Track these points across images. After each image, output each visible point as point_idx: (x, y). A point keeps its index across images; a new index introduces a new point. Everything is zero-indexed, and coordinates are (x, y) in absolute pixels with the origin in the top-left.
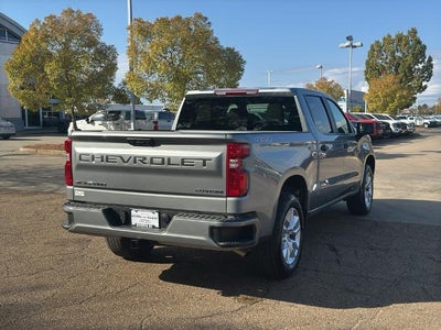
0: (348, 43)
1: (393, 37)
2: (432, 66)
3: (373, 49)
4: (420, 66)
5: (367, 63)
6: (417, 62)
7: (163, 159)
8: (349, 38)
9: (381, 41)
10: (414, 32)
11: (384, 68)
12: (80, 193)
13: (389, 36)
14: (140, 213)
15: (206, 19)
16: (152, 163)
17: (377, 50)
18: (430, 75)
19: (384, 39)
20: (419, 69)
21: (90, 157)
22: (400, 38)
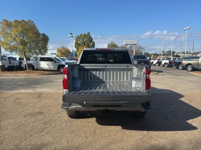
2: (95, 44)
3: (77, 38)
6: (90, 43)
8: (71, 34)
10: (89, 33)
11: (81, 44)
13: (82, 34)
15: (33, 22)
19: (80, 35)
20: (91, 45)
22: (85, 35)
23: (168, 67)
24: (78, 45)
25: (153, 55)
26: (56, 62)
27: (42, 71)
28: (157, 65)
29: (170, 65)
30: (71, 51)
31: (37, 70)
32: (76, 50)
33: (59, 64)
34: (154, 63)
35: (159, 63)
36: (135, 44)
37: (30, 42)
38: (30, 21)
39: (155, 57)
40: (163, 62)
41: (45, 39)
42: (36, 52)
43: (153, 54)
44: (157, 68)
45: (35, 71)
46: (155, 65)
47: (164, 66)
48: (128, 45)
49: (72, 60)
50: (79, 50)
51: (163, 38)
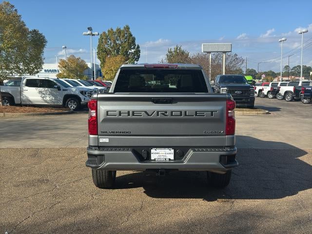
0: (89, 32)
1: (115, 30)
2: (139, 51)
3: (102, 38)
4: (133, 51)
5: (99, 47)
6: (131, 49)
7: (181, 112)
8: (90, 29)
9: (107, 32)
10: (127, 28)
11: (110, 51)
12: (104, 140)
13: (112, 30)
14: (158, 151)
15: (13, 6)
16: (172, 115)
17: (104, 38)
18: (139, 57)
19: (109, 31)
20: (132, 53)
21: (117, 113)
22: (119, 31)
23: (293, 100)
24: (103, 53)
25: (263, 76)
26: (59, 89)
27: (32, 108)
28: (271, 96)
29: (296, 96)
30: (90, 65)
31: (20, 105)
32: (98, 62)
33: (66, 93)
34: (265, 92)
35: (275, 92)
36: (225, 52)
37: (8, 48)
38: (8, 4)
39: (269, 78)
40: (283, 90)
41: (39, 42)
42: (18, 68)
43: (265, 73)
44: (271, 102)
45: (18, 108)
46: (266, 96)
47: (284, 98)
48: (209, 53)
49: (92, 84)
50: (107, 64)
51: (283, 39)
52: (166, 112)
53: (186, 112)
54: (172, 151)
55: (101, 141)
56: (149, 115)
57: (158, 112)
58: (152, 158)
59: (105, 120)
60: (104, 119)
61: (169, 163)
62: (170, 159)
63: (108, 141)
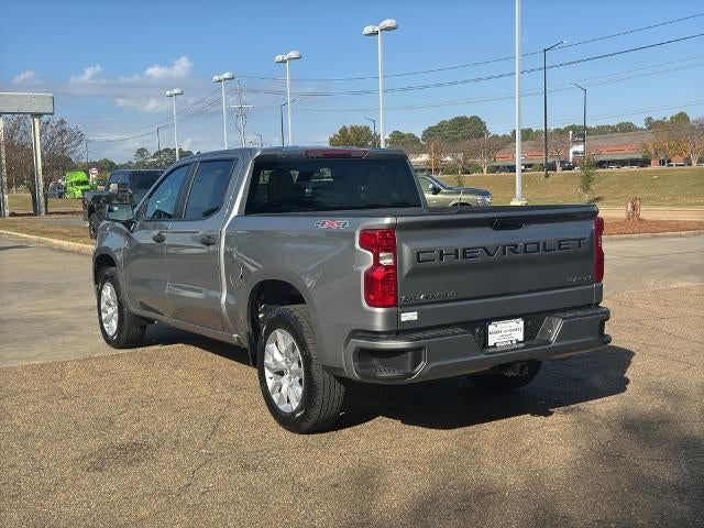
12: (409, 316)
16: (525, 251)
21: (436, 254)
25: (93, 170)
36: (39, 115)
43: (97, 165)
51: (176, 91)
52: (516, 246)
53: (545, 244)
54: (522, 323)
55: (403, 320)
56: (489, 255)
57: (504, 247)
58: (491, 343)
59: (412, 273)
60: (411, 270)
61: (517, 349)
62: (518, 342)
63: (416, 318)
